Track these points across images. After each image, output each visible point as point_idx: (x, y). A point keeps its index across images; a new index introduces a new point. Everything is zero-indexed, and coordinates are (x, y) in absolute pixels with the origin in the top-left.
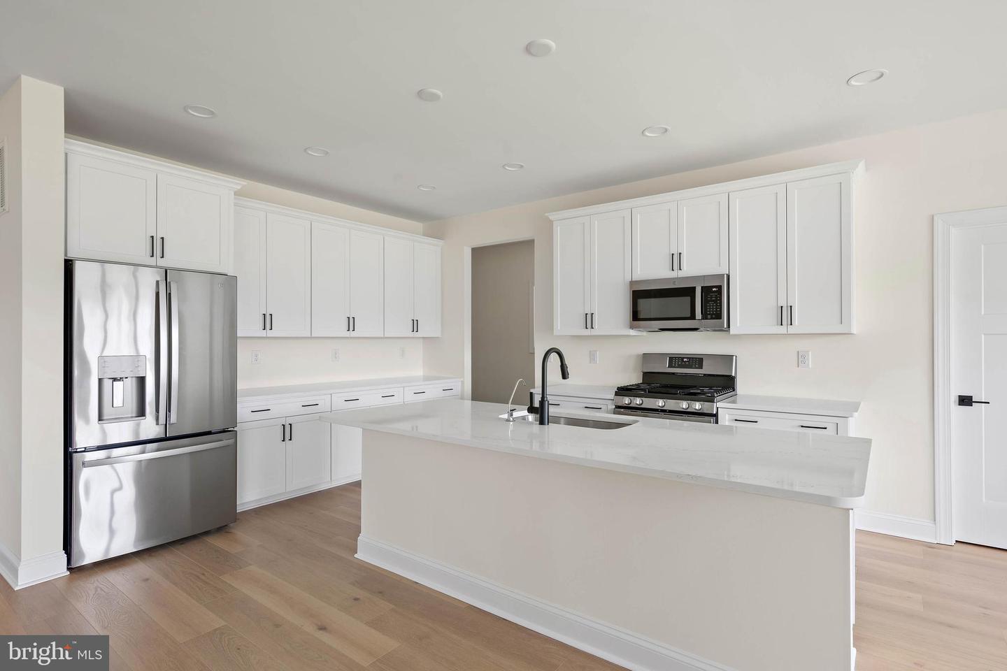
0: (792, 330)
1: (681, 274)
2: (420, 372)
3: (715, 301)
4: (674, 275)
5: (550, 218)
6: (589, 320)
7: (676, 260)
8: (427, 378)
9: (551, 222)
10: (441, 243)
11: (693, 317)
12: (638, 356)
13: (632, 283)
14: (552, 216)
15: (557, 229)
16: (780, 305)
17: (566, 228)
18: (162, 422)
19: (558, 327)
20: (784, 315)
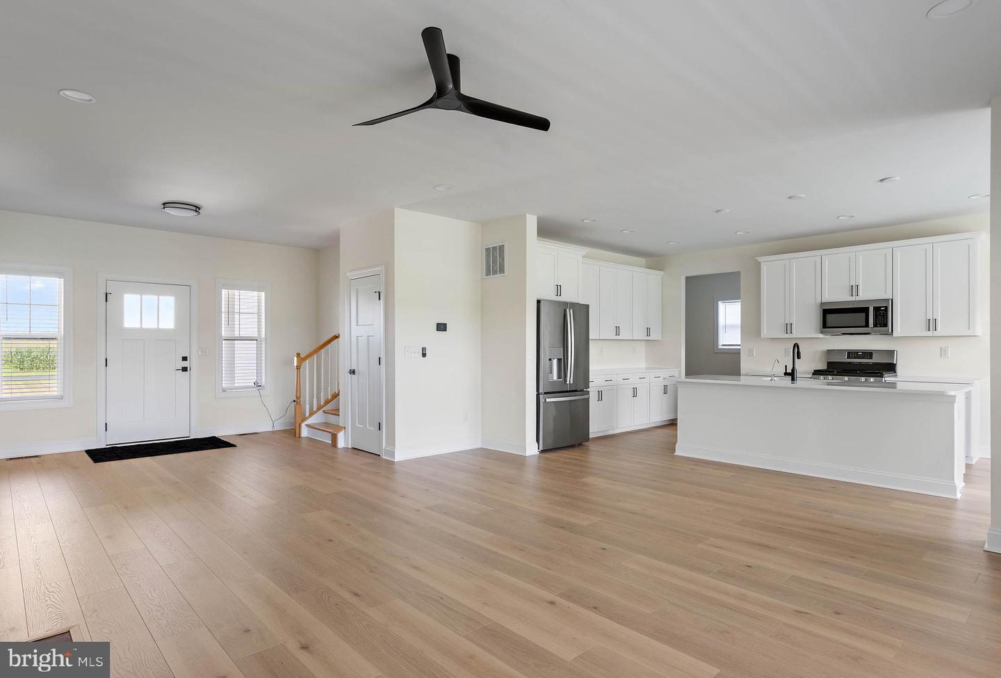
0: (936, 334)
1: (858, 299)
3: (883, 316)
4: (853, 299)
6: (788, 328)
7: (854, 289)
8: (647, 369)
9: (760, 263)
10: (662, 273)
11: (867, 325)
12: (824, 351)
13: (822, 304)
14: (760, 259)
15: (764, 268)
16: (928, 318)
17: (771, 267)
18: (568, 382)
19: (765, 333)
20: (931, 324)
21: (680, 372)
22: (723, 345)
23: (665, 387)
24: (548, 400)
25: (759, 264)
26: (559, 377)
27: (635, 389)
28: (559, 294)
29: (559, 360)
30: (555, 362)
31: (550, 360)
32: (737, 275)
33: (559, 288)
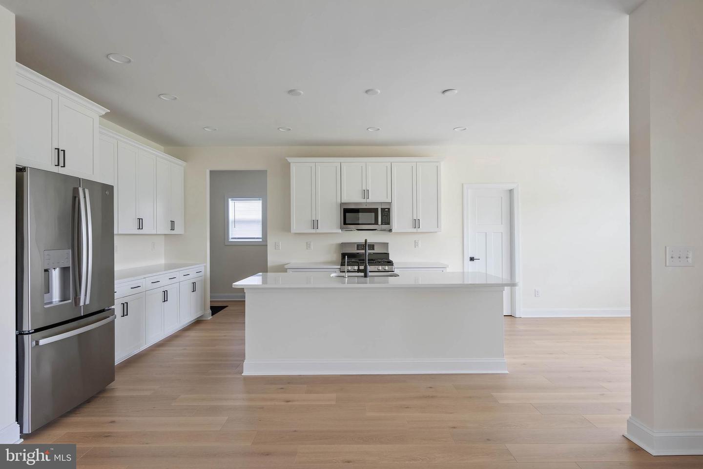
0: (419, 230)
1: (368, 201)
2: (162, 261)
3: (387, 216)
4: (364, 201)
5: (288, 160)
6: (315, 224)
7: (365, 193)
9: (290, 163)
10: (184, 164)
11: (376, 223)
12: (339, 244)
13: (342, 204)
14: (290, 160)
15: (293, 169)
16: (414, 219)
17: (299, 168)
18: (82, 304)
19: (294, 228)
20: (416, 223)
21: (205, 267)
22: (232, 238)
23: (194, 283)
24: (42, 342)
25: (288, 165)
26: (64, 297)
27: (165, 293)
28: (61, 164)
29: (64, 271)
30: (56, 275)
31: (46, 271)
32: (263, 173)
33: (60, 155)
